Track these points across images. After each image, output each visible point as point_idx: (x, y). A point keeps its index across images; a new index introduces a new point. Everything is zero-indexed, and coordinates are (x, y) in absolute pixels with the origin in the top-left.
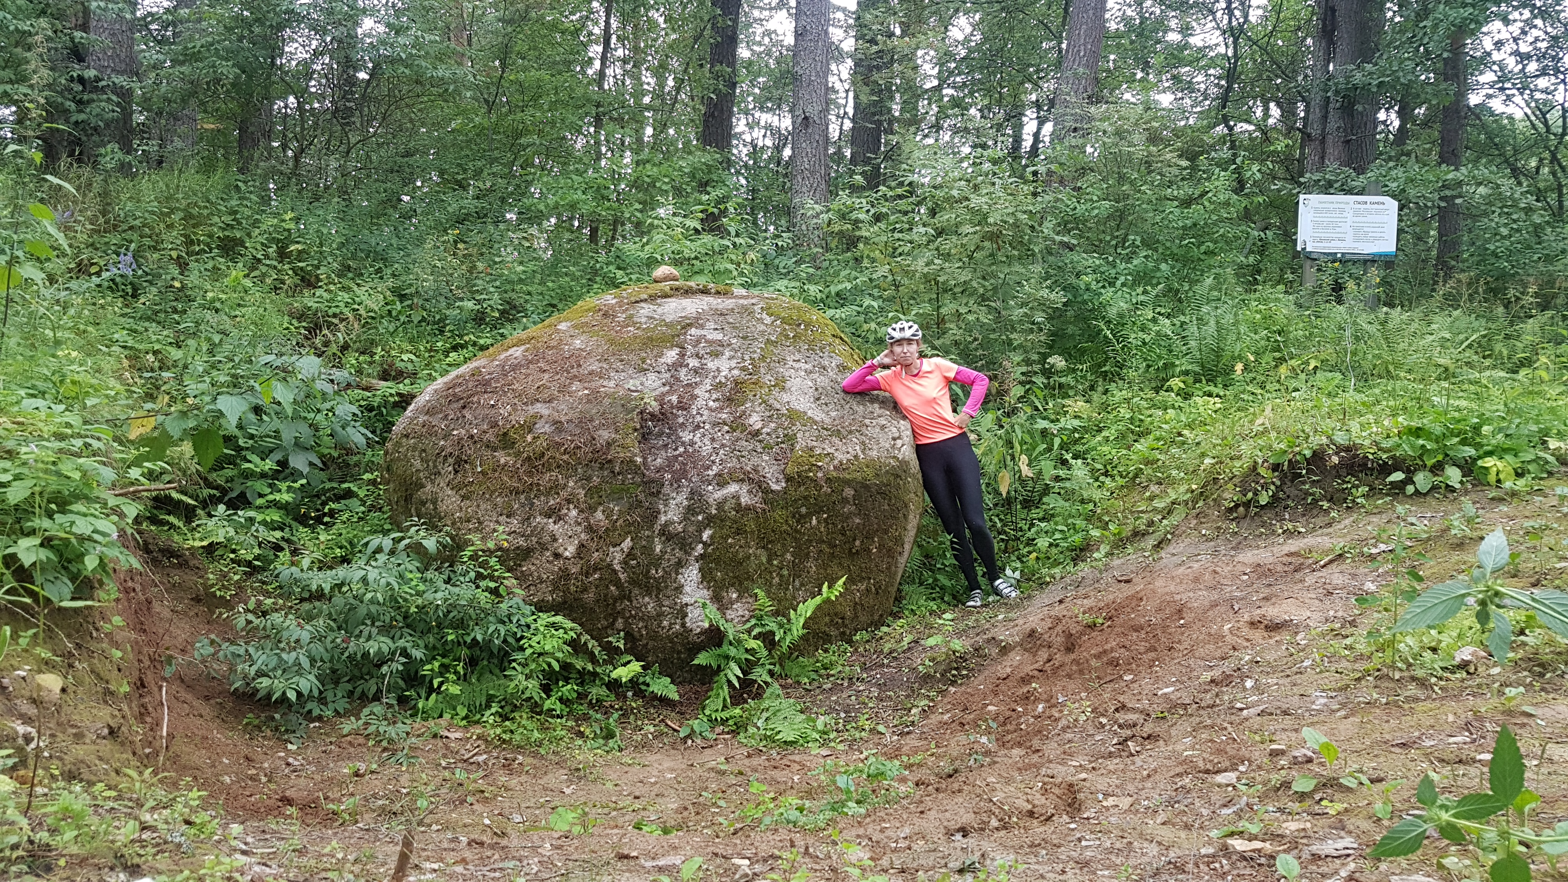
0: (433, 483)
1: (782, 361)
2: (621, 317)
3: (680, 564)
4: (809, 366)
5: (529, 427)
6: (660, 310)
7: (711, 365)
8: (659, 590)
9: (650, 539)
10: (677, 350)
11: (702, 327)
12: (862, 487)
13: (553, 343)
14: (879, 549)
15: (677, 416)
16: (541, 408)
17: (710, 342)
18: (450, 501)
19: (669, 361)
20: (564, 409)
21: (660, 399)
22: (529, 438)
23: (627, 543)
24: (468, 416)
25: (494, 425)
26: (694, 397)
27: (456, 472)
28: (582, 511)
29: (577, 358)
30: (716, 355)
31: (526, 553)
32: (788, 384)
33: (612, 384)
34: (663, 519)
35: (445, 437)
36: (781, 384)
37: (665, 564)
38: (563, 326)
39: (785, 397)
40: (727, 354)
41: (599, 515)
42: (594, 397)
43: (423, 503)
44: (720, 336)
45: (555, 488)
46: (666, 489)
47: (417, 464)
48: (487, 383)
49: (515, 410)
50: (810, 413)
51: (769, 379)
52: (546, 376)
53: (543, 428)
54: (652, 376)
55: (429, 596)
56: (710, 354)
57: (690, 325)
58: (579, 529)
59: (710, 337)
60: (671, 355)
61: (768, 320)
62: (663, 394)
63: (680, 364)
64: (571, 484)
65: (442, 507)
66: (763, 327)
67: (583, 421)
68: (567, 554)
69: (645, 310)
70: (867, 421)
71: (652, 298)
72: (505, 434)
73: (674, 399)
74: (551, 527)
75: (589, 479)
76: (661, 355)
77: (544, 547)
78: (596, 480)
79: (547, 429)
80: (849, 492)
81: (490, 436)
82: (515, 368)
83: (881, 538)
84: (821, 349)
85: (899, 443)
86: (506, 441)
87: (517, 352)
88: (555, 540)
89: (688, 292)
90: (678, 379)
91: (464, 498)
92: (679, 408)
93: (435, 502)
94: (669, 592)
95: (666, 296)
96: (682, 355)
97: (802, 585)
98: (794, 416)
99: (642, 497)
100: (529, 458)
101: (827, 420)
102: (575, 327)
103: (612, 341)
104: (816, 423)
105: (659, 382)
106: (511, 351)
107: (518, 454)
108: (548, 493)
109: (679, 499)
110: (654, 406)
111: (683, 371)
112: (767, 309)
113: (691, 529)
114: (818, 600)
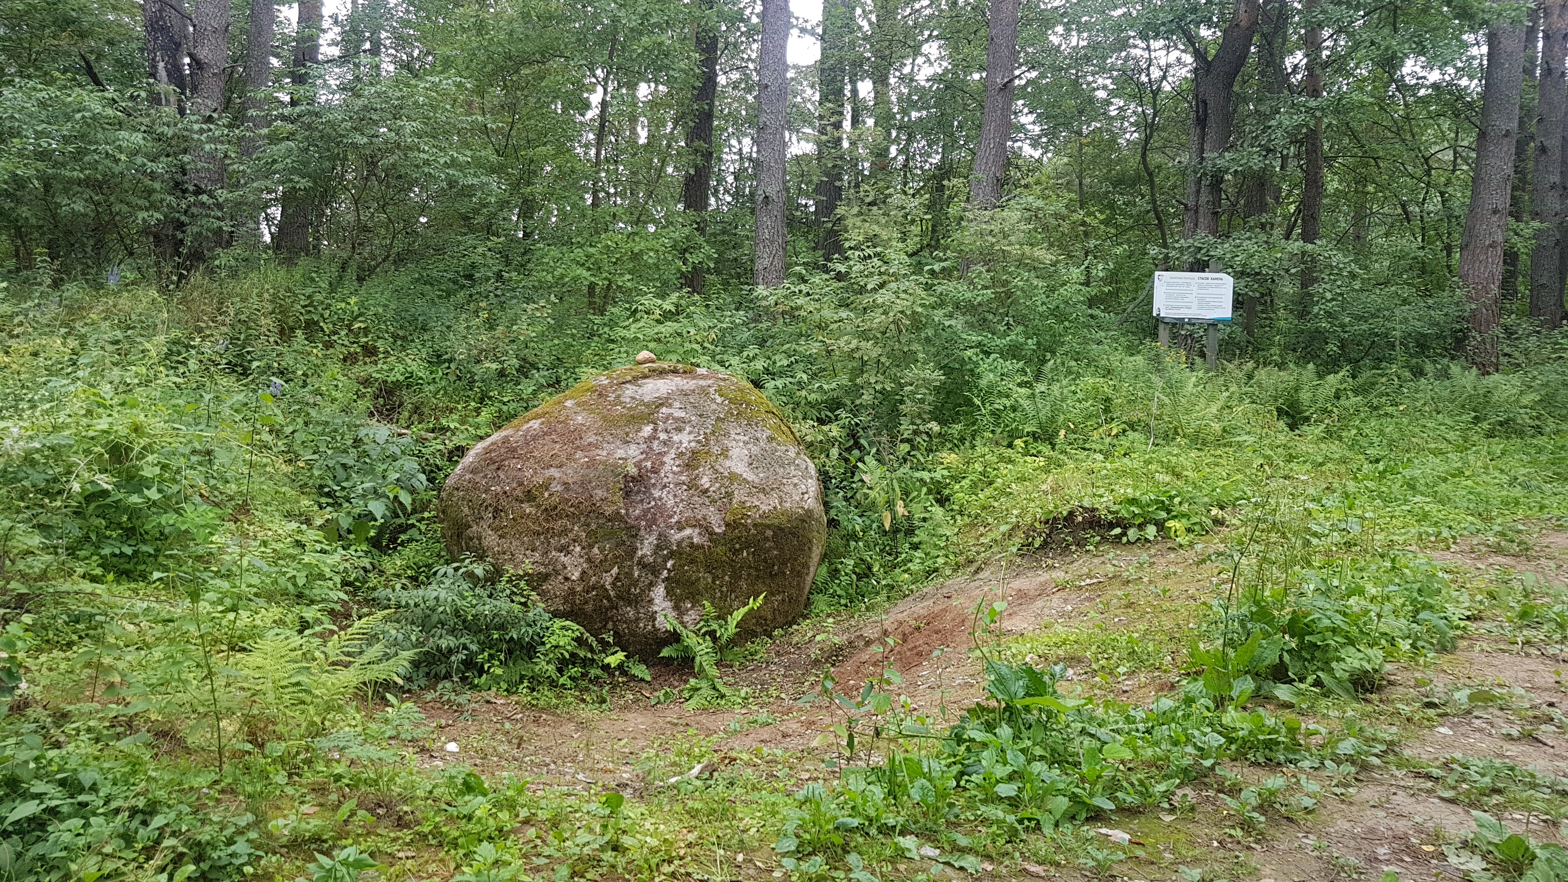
0: (477, 524)
1: (727, 435)
2: (612, 397)
3: (651, 584)
4: (747, 438)
5: (546, 486)
6: (640, 392)
7: (676, 438)
8: (637, 603)
9: (631, 567)
10: (651, 426)
11: (671, 406)
12: (779, 530)
13: (562, 419)
14: (792, 571)
15: (650, 478)
16: (554, 472)
17: (676, 420)
18: (491, 539)
19: (646, 435)
20: (570, 473)
21: (638, 465)
22: (546, 495)
23: (615, 570)
24: (502, 476)
25: (521, 484)
26: (663, 463)
27: (495, 518)
28: (583, 548)
29: (579, 432)
30: (679, 430)
31: (545, 577)
32: (731, 453)
33: (604, 453)
34: (640, 553)
35: (486, 491)
36: (725, 453)
37: (641, 584)
38: (569, 403)
39: (728, 463)
40: (688, 429)
41: (596, 550)
42: (592, 463)
43: (471, 539)
44: (683, 415)
45: (564, 532)
46: (642, 533)
47: (466, 510)
48: (514, 450)
49: (535, 473)
50: (744, 475)
51: (716, 450)
52: (558, 446)
53: (556, 487)
54: (633, 447)
55: (480, 608)
56: (676, 429)
57: (661, 405)
58: (582, 560)
59: (676, 415)
60: (647, 430)
61: (719, 400)
62: (641, 461)
63: (653, 438)
64: (576, 528)
65: (485, 543)
66: (714, 406)
67: (584, 483)
68: (574, 578)
69: (630, 391)
70: (785, 481)
71: (635, 380)
72: (529, 491)
73: (649, 464)
74: (563, 559)
75: (588, 525)
76: (639, 430)
77: (557, 573)
78: (593, 526)
79: (559, 488)
80: (769, 533)
81: (518, 492)
82: (535, 438)
83: (792, 564)
84: (756, 424)
85: (806, 496)
86: (530, 497)
87: (535, 424)
88: (565, 568)
89: (662, 373)
90: (651, 449)
91: (501, 537)
92: (652, 472)
93: (479, 539)
94: (644, 604)
95: (645, 377)
96: (655, 430)
97: (736, 597)
98: (733, 477)
99: (625, 538)
100: (546, 509)
101: (757, 481)
102: (578, 404)
103: (604, 419)
104: (748, 482)
105: (638, 452)
106: (531, 423)
107: (538, 506)
108: (560, 535)
109: (651, 540)
110: (633, 471)
111: (656, 442)
112: (719, 391)
113: (659, 560)
114: (746, 608)
